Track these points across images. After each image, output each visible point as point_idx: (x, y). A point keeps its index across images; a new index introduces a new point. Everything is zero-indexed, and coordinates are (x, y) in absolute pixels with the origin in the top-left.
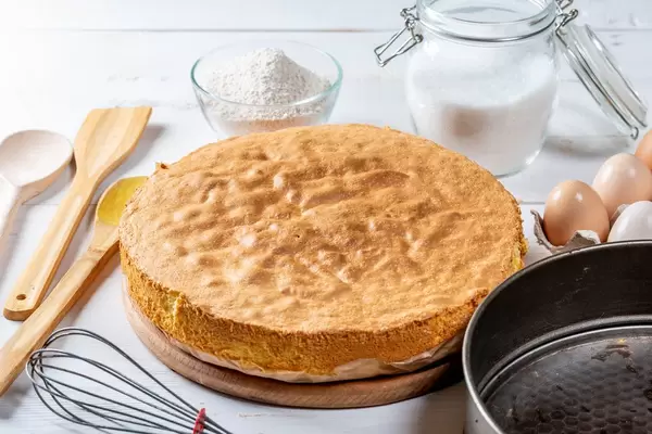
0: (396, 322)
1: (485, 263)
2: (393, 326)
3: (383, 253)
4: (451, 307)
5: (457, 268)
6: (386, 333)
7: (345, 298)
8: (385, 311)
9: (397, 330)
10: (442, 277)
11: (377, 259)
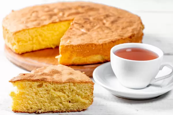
0: (105, 41)
1: (132, 28)
2: (104, 42)
3: (97, 25)
4: (123, 38)
5: (123, 29)
6: (102, 45)
7: (86, 36)
8: (100, 39)
9: (106, 44)
10: (118, 31)
11: (95, 26)
